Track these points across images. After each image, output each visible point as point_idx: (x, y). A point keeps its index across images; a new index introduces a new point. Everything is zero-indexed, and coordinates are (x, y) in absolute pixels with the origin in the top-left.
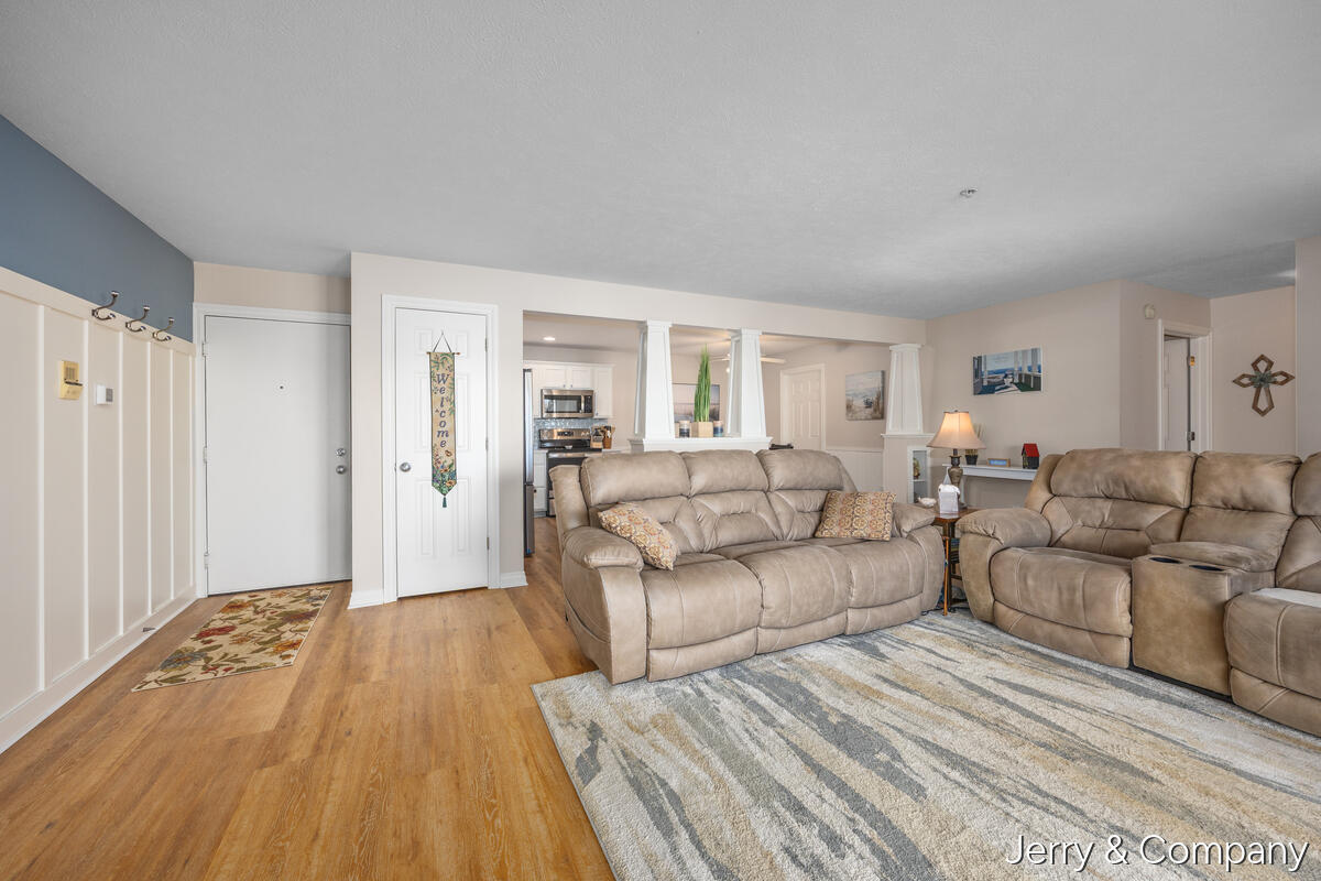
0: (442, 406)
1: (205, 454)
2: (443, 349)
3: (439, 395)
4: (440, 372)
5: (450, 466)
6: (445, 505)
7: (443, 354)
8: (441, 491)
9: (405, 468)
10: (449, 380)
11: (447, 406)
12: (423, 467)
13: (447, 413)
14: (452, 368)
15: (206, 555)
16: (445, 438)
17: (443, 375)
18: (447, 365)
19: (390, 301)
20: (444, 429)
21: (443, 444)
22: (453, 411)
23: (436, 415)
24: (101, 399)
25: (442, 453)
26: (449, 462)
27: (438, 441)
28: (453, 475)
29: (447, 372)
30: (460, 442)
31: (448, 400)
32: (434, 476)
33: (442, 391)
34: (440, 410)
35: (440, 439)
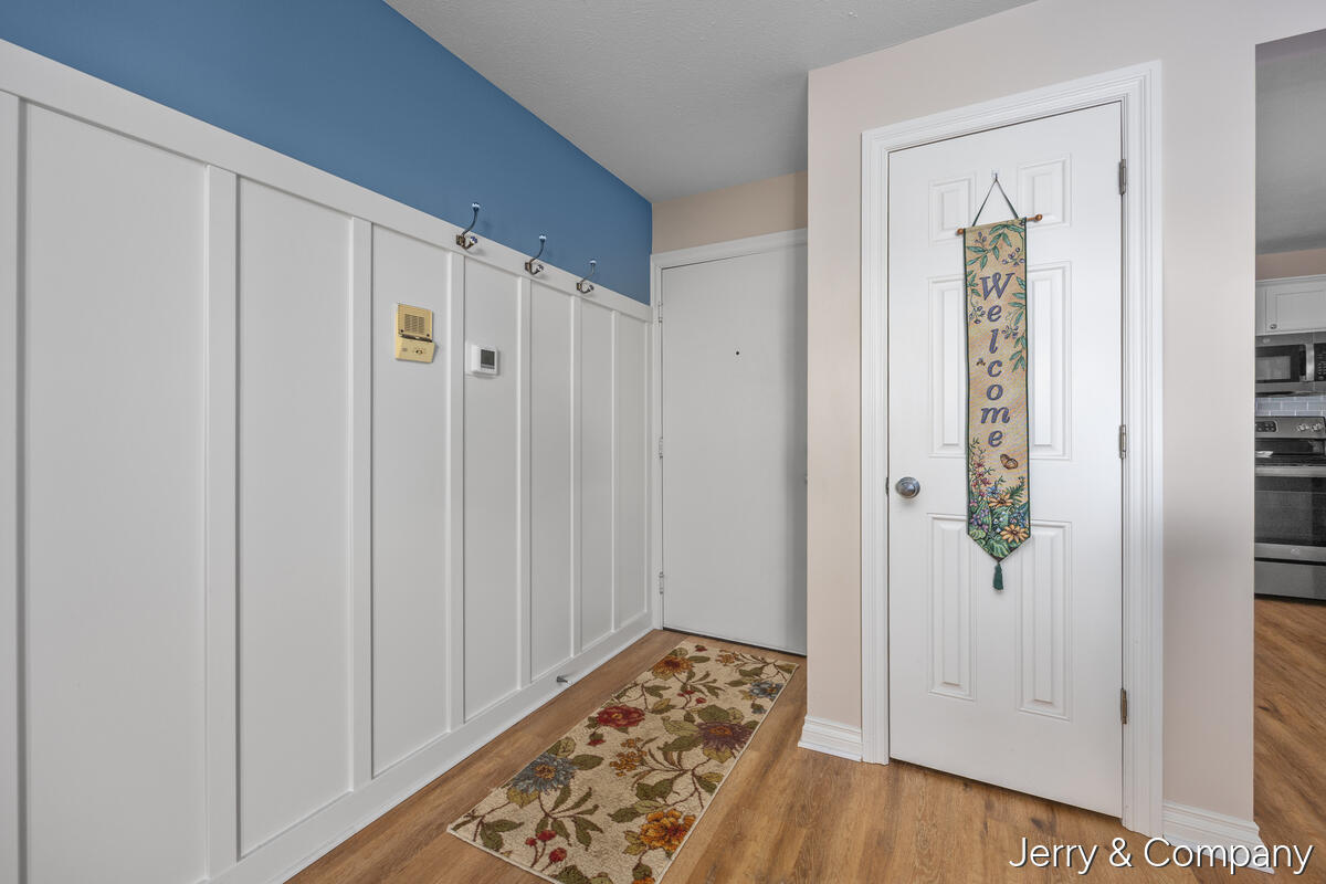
0: (993, 349)
1: (661, 447)
2: (997, 214)
3: (986, 325)
4: (988, 272)
5: (1014, 492)
6: (998, 583)
7: (995, 227)
8: (991, 551)
9: (909, 490)
10: (1013, 286)
11: (1006, 349)
12: (948, 490)
13: (1007, 365)
14: (1020, 258)
15: (662, 575)
16: (999, 426)
17: (997, 277)
18: (1005, 251)
19: (876, 143)
20: (997, 404)
21: (995, 439)
22: (1022, 361)
23: (979, 372)
24: (474, 362)
25: (992, 460)
26: (1011, 480)
27: (982, 432)
28: (1022, 516)
29: (1009, 268)
30: (1040, 433)
31: (1011, 334)
32: (971, 513)
33: (993, 314)
34: (989, 358)
35: (990, 427)
